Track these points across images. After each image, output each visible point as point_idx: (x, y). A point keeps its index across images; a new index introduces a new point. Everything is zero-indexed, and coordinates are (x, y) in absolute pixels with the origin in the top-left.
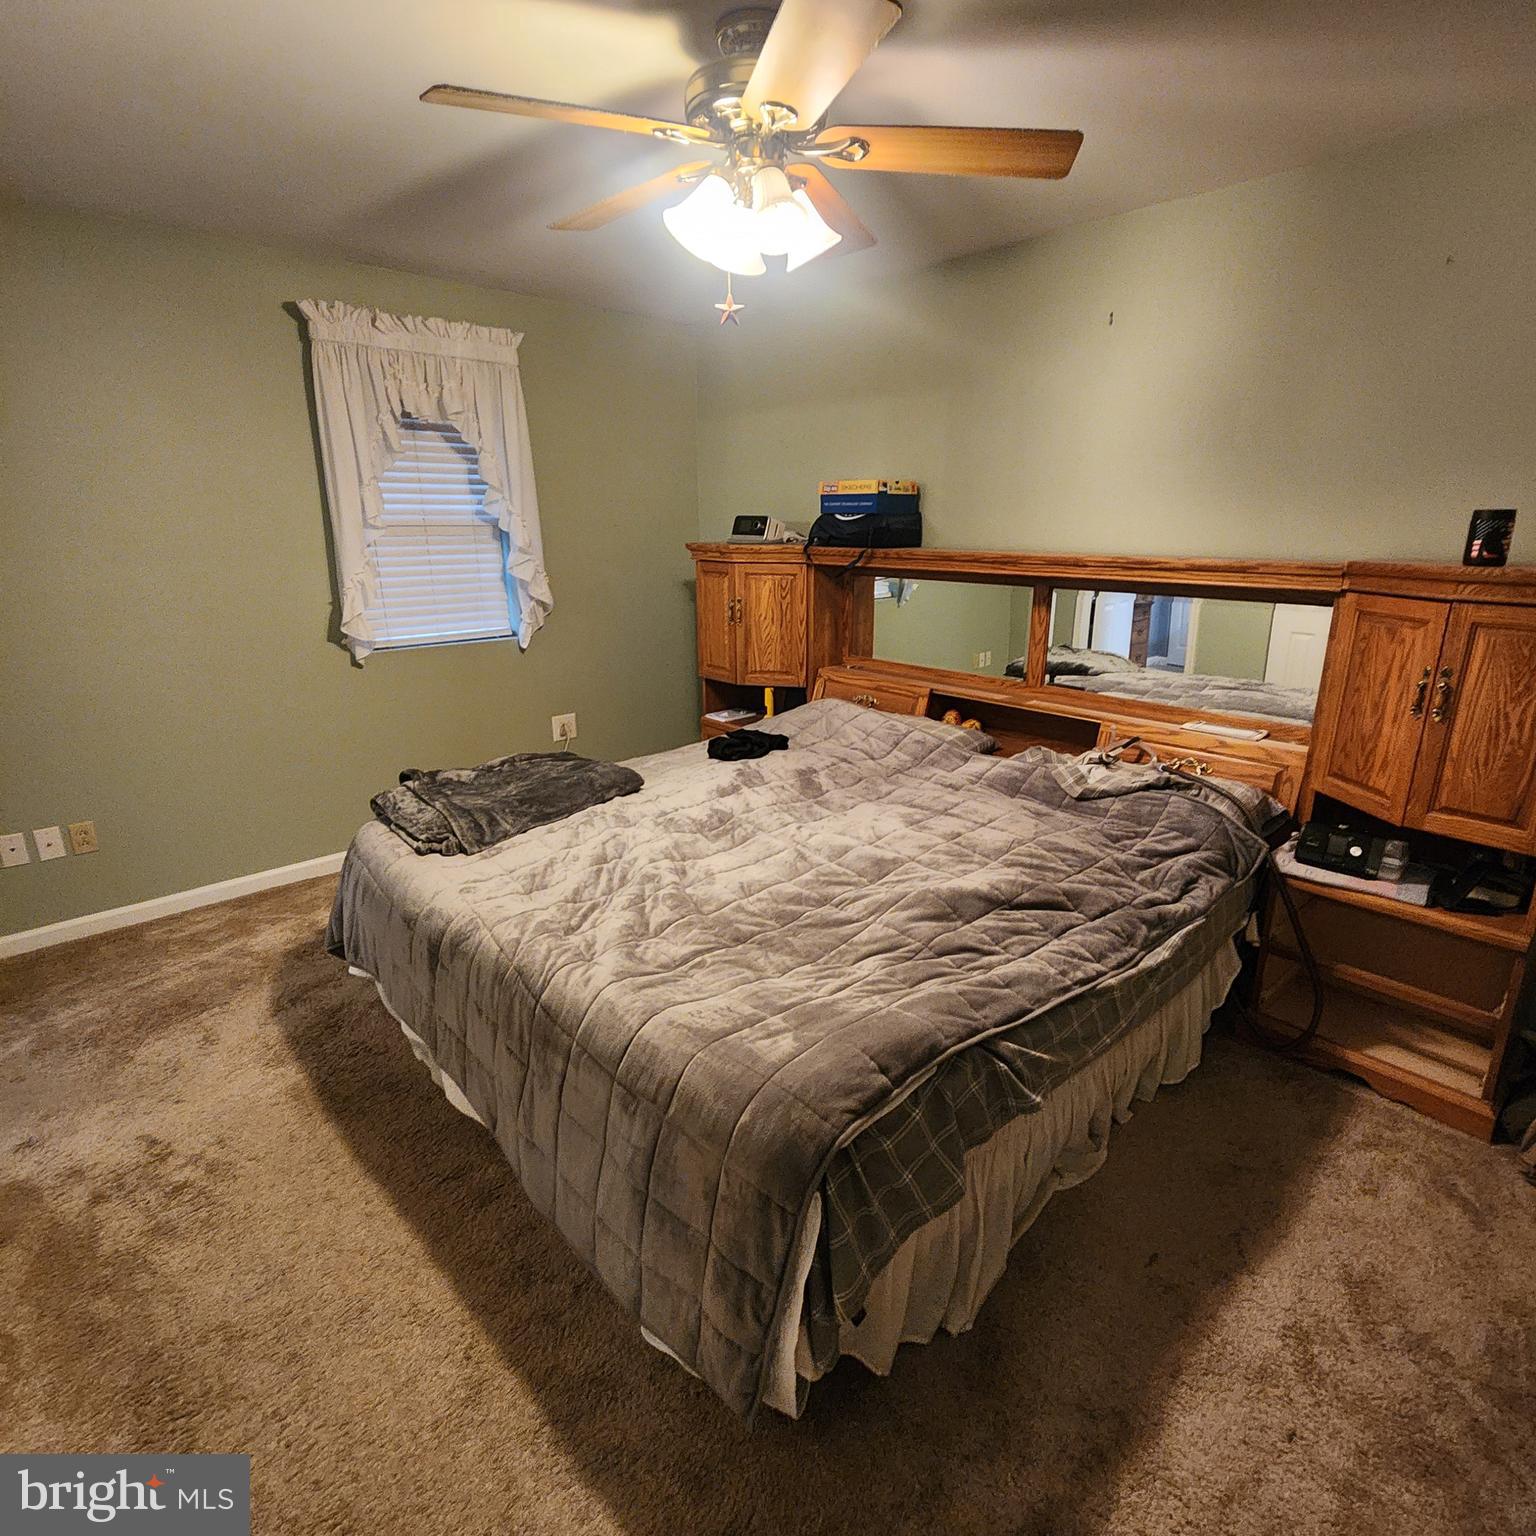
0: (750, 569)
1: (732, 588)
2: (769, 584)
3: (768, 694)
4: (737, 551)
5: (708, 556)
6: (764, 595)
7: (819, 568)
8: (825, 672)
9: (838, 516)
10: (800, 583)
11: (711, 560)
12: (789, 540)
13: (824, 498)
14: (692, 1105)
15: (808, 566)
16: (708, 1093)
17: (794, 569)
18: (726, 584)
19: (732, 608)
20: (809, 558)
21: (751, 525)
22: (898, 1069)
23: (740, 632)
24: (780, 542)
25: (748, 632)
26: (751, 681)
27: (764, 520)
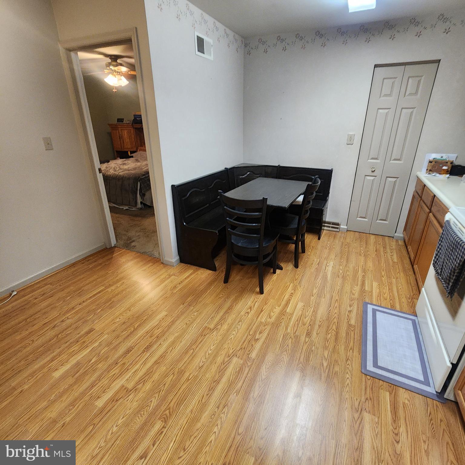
0: (122, 128)
1: (119, 132)
2: (126, 131)
3: (129, 152)
4: (119, 125)
5: (113, 126)
6: (125, 134)
7: (135, 128)
8: (139, 148)
9: (137, 119)
10: (132, 132)
11: (114, 127)
12: (129, 123)
13: (134, 115)
14: (125, 177)
15: (133, 128)
16: (127, 176)
17: (131, 128)
18: (117, 132)
19: (120, 136)
20: (133, 126)
21: (120, 120)
22: (146, 173)
23: (122, 140)
24: (127, 123)
25: (123, 141)
26: (125, 150)
27: (123, 119)
